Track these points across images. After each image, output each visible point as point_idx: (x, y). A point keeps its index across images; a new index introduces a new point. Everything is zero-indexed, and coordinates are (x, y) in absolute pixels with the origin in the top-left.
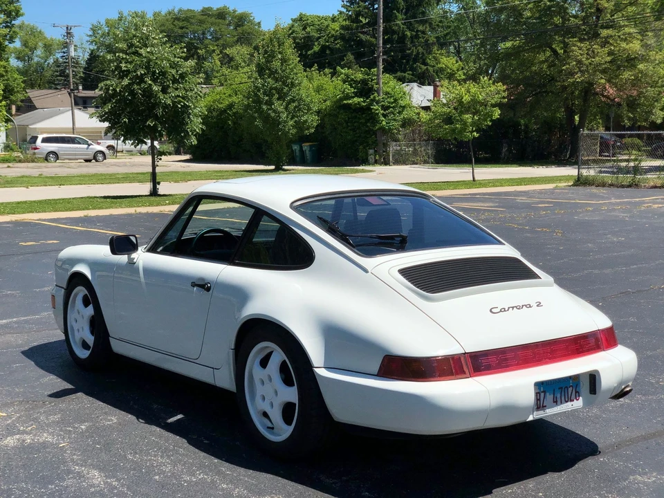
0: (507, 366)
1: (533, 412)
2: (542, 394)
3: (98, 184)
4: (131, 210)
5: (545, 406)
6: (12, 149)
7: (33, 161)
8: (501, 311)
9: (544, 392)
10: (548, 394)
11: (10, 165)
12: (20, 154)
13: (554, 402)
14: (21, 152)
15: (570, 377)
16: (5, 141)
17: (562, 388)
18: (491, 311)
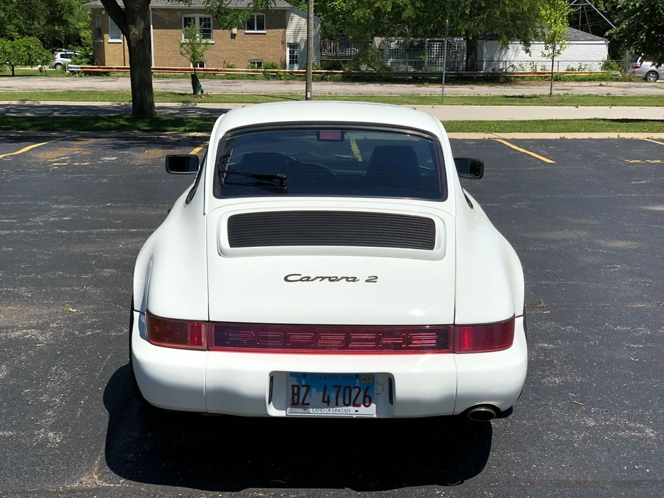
0: (266, 347)
1: (287, 408)
2: (303, 390)
3: (652, 106)
4: (614, 135)
5: (308, 404)
6: (611, 68)
7: (630, 80)
8: (301, 280)
9: (308, 387)
10: (313, 390)
11: (604, 83)
12: (618, 73)
13: (323, 401)
14: (620, 71)
15: (357, 376)
16: (606, 59)
17: (340, 387)
18: (286, 279)
